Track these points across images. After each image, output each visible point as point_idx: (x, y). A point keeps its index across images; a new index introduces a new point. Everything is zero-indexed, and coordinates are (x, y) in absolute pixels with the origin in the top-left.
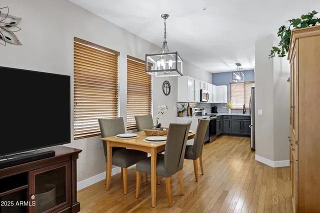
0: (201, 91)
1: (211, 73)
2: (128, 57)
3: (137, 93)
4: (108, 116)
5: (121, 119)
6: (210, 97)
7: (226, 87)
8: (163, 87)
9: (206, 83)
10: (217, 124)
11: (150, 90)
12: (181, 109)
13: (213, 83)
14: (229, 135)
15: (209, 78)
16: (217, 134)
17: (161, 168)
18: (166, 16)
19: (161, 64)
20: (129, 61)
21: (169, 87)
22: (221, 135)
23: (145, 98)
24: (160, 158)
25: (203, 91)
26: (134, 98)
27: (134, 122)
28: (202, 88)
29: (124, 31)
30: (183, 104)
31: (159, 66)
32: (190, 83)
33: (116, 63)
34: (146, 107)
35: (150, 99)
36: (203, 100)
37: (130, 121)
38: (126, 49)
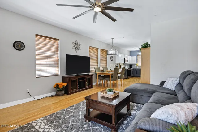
0: (125, 59)
1: (129, 51)
2: (101, 49)
3: (103, 60)
4: (96, 67)
5: (99, 68)
6: (129, 61)
7: (136, 57)
8: (111, 58)
9: (127, 56)
10: (131, 72)
11: (106, 59)
12: (117, 65)
13: (130, 56)
14: (136, 76)
15: (129, 53)
16: (131, 76)
17: (112, 79)
18: (113, 39)
19: (111, 52)
20: (101, 50)
21: (113, 58)
22: (133, 77)
23: (105, 62)
24: (112, 77)
25: (126, 59)
26: (102, 62)
27: (102, 69)
28: (125, 58)
29: (99, 41)
30: (118, 64)
31: (111, 53)
32: (120, 55)
33: (97, 52)
34: (105, 65)
35: (107, 62)
36: (125, 62)
37: (101, 69)
38: (100, 47)
